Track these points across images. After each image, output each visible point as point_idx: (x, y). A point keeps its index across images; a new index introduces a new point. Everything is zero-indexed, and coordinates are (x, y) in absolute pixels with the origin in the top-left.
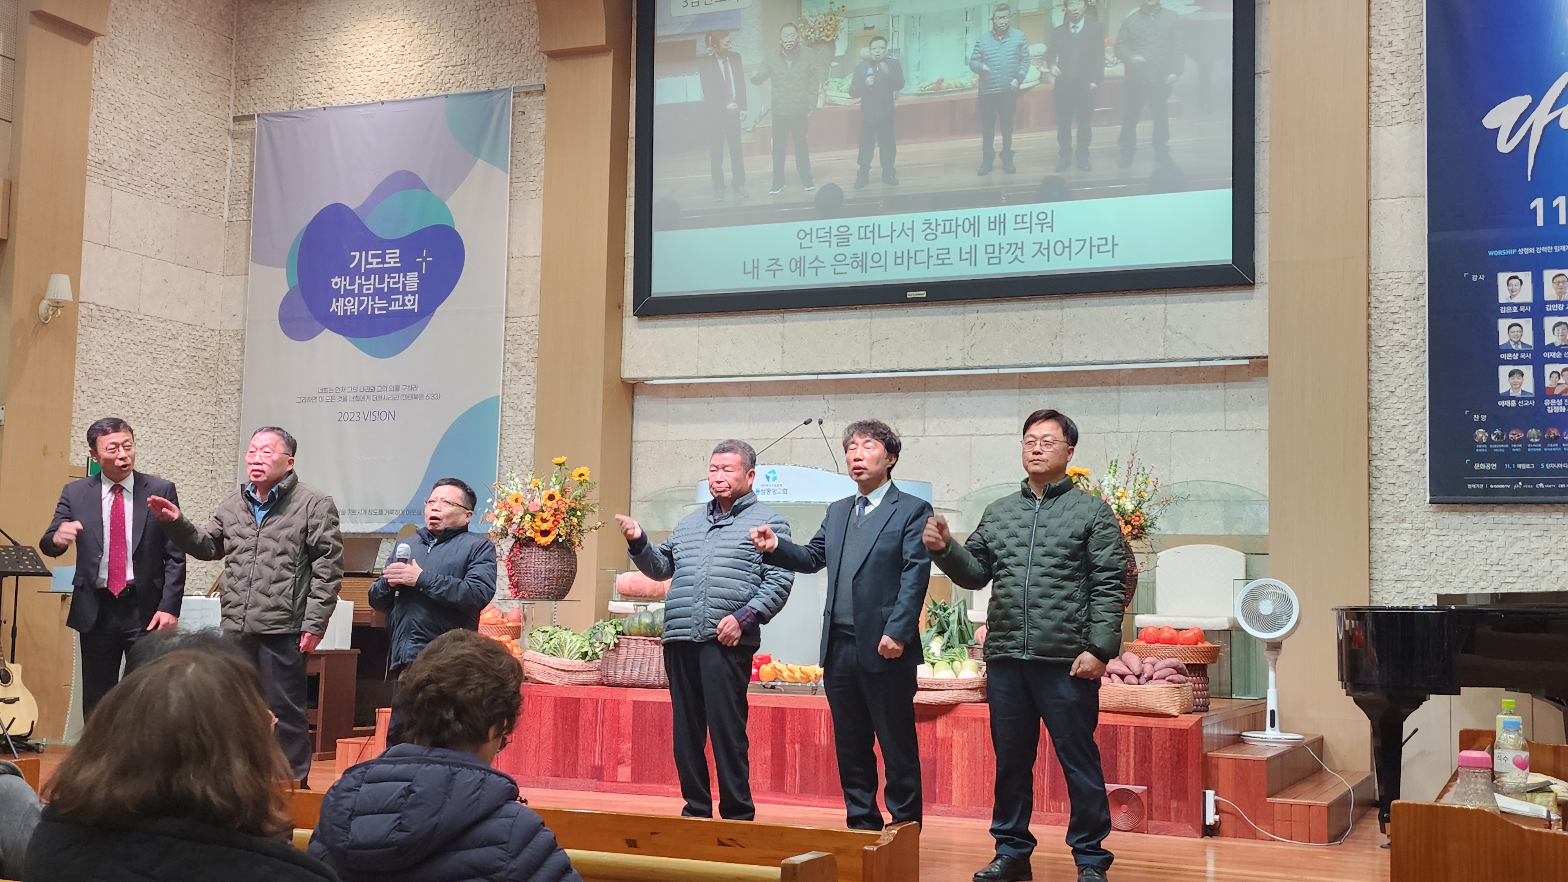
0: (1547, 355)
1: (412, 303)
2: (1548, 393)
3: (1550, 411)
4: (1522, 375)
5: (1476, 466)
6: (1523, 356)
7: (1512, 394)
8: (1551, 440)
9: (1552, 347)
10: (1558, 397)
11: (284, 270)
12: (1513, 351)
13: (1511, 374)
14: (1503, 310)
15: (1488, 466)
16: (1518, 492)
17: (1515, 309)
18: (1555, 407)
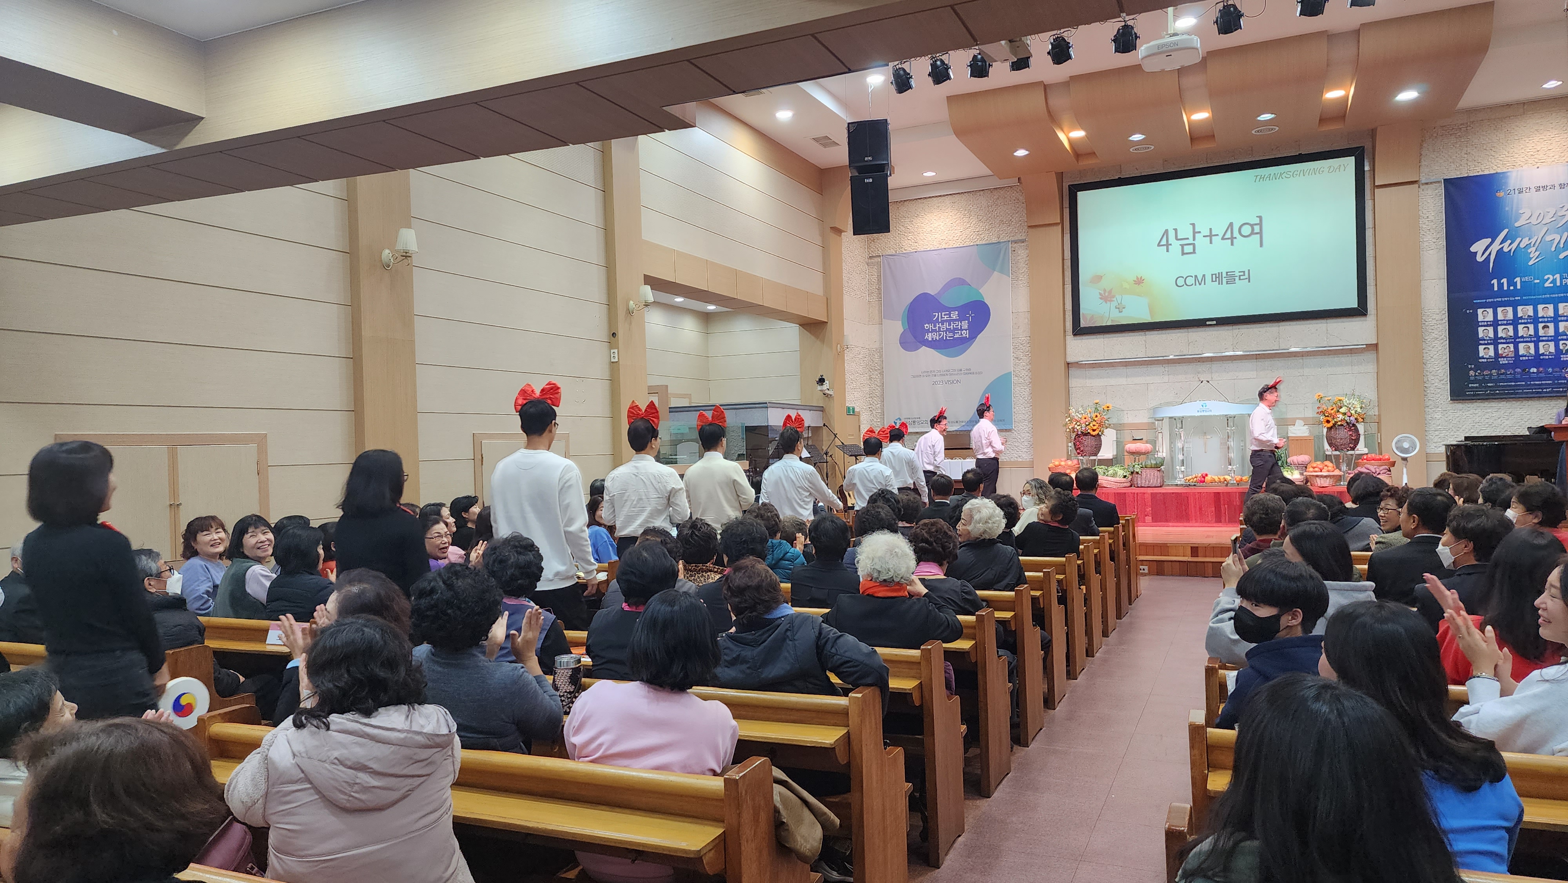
0: (1499, 341)
1: (966, 334)
2: (1500, 356)
3: (1501, 363)
4: (1489, 349)
5: (1470, 385)
6: (1489, 342)
7: (1485, 357)
8: (1501, 374)
9: (1502, 338)
10: (1504, 357)
11: (901, 322)
12: (1484, 340)
13: (1485, 349)
14: (1480, 324)
15: (1475, 385)
16: (1488, 395)
17: (1486, 323)
18: (1502, 361)
